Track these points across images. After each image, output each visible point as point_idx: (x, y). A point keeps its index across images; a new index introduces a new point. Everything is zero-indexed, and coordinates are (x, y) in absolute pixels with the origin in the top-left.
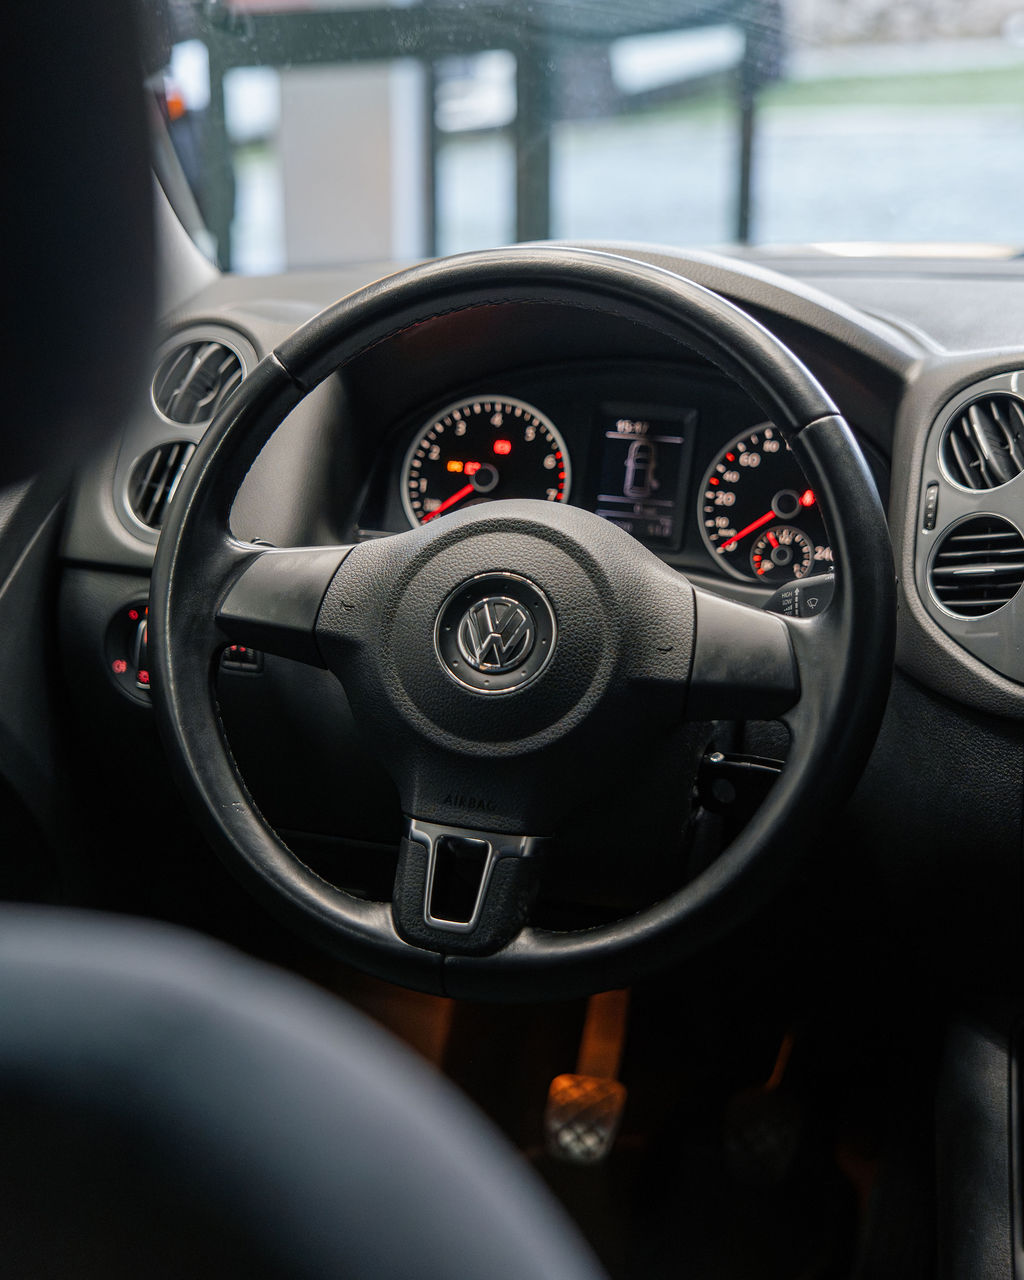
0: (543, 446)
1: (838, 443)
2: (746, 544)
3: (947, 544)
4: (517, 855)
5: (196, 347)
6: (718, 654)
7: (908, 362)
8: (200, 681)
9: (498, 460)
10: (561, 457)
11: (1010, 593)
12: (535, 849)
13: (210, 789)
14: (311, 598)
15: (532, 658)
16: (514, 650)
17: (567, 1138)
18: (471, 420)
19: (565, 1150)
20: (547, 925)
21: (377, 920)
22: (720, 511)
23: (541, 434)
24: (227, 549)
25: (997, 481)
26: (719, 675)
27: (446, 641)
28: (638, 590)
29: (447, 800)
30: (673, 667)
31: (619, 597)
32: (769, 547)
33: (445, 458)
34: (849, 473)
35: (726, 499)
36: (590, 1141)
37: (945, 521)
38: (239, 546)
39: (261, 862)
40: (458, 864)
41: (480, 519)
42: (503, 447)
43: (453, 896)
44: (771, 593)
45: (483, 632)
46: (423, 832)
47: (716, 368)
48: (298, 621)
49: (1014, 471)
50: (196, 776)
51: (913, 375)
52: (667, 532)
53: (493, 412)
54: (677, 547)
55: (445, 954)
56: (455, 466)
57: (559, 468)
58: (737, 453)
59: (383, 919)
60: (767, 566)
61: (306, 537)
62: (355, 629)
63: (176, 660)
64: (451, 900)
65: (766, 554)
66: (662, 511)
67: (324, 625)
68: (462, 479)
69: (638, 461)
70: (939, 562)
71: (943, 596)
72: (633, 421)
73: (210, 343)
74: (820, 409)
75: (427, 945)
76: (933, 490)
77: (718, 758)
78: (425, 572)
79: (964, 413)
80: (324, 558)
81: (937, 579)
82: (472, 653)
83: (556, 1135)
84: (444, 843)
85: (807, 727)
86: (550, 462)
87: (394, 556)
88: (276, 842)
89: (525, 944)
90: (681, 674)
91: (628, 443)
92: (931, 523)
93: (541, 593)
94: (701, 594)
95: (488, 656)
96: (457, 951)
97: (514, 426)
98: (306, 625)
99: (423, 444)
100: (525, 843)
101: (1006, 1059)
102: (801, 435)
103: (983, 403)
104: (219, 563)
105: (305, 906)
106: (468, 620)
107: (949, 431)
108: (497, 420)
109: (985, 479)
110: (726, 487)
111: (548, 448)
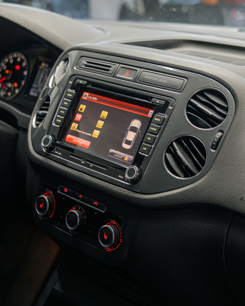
3: (43, 104)
37: (43, 98)
70: (40, 109)
81: (37, 114)
103: (66, 61)
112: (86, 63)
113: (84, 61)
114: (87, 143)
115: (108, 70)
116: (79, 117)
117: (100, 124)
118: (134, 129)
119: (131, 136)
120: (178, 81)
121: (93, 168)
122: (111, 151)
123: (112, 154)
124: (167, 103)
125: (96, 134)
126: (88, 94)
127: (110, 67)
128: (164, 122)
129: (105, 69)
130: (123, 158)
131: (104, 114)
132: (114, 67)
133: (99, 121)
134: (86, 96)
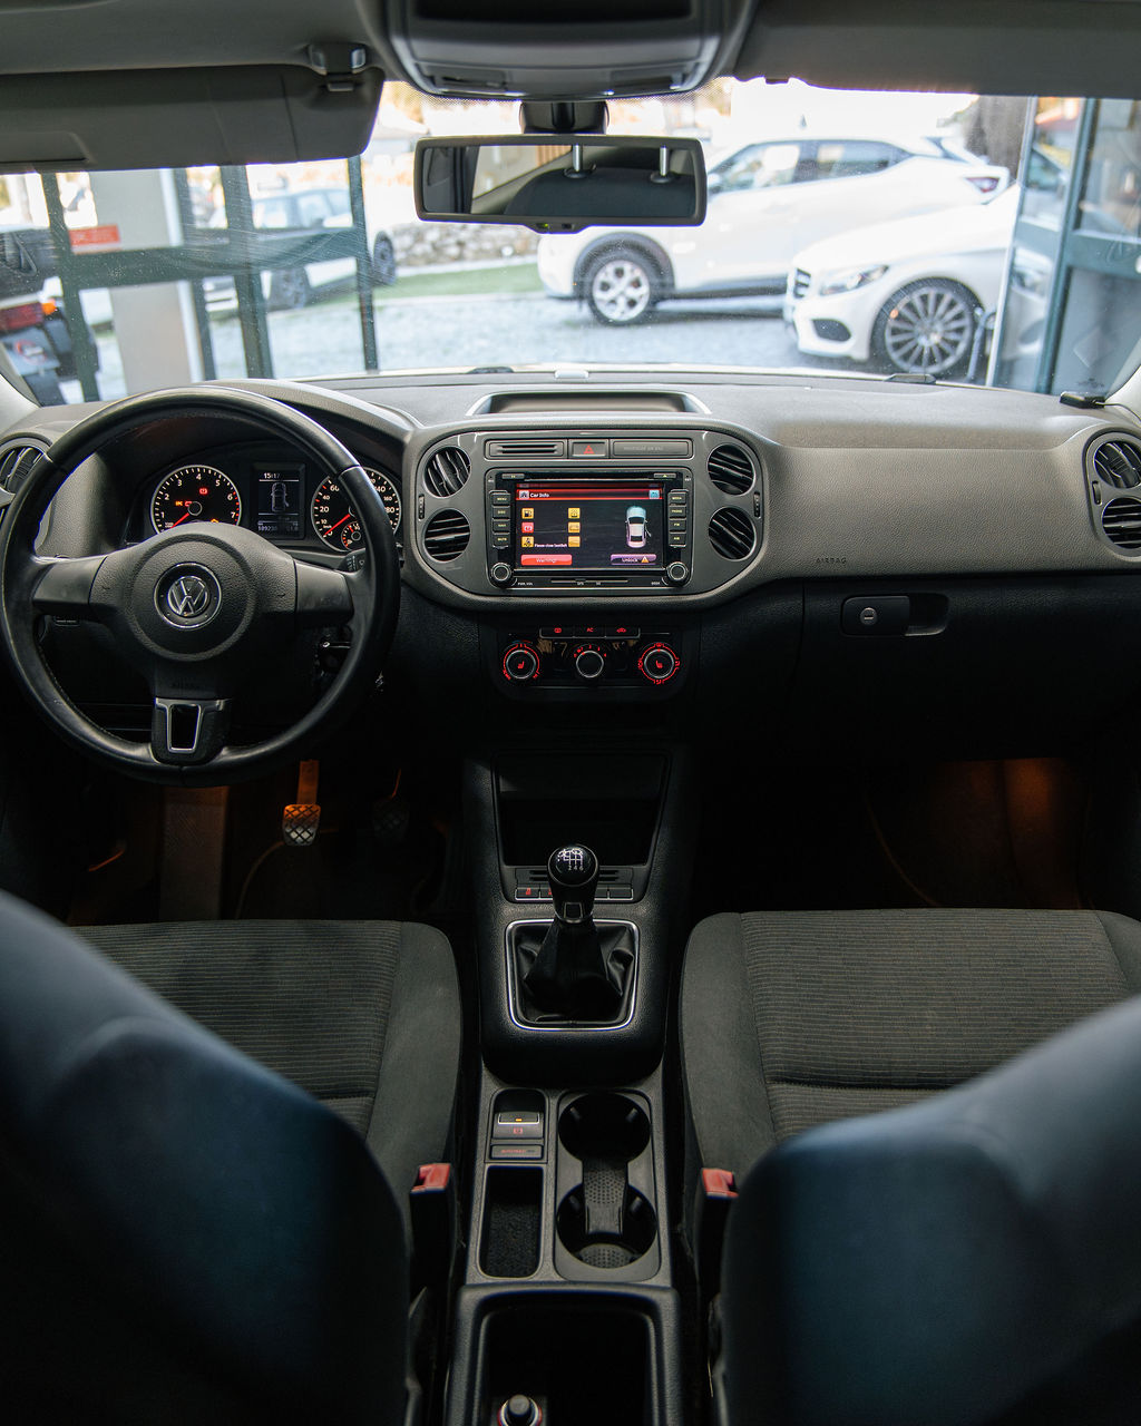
0: (225, 489)
1: (359, 481)
2: (338, 532)
3: (431, 525)
4: (216, 710)
5: (18, 450)
6: (310, 595)
7: (405, 433)
8: (27, 637)
9: (201, 498)
10: (235, 494)
11: (463, 548)
12: (226, 706)
13: (41, 695)
14: (85, 584)
15: (210, 607)
16: (200, 603)
17: (294, 835)
18: (184, 477)
19: (294, 840)
20: (236, 745)
21: (142, 752)
22: (322, 516)
23: (223, 483)
24: (32, 562)
25: (452, 492)
26: (311, 606)
27: (162, 603)
28: (264, 566)
29: (174, 686)
30: (286, 604)
31: (254, 571)
32: (349, 532)
33: (173, 499)
34: (366, 496)
35: (325, 509)
36: (306, 835)
37: (428, 515)
38: (41, 560)
39: (74, 730)
40: (183, 719)
41: (174, 535)
42: (204, 491)
43: (182, 734)
44: (343, 557)
45: (182, 596)
46: (164, 704)
47: (294, 446)
48: (79, 599)
49: (460, 486)
50: (32, 688)
51: (407, 439)
52: (296, 529)
53: (197, 473)
54: (301, 537)
55: (182, 766)
56: (179, 503)
57: (235, 500)
58: (328, 485)
59: (146, 752)
60: (350, 542)
61: (94, 550)
62: (112, 600)
63: (11, 627)
64: (182, 737)
65: (348, 537)
66: (294, 518)
67: (94, 600)
68: (183, 510)
69: (276, 493)
70: (428, 535)
71: (431, 552)
72: (272, 473)
73: (27, 447)
74: (348, 464)
75: (172, 763)
76: (422, 499)
77: (327, 645)
78: (147, 566)
79: (434, 458)
80: (92, 563)
81: (427, 544)
82: (177, 607)
83: (288, 834)
84: (175, 709)
85: (360, 628)
86: (230, 497)
87: (130, 559)
88: (84, 719)
89: (226, 755)
90: (292, 608)
91: (272, 483)
92: (422, 516)
93: (212, 573)
94: (300, 565)
95: (186, 609)
96: (187, 764)
97: (209, 480)
98: (85, 601)
99: (159, 492)
100: (220, 704)
101: (489, 773)
102: (340, 478)
103: (442, 452)
104: (30, 572)
105: (102, 750)
106: (173, 590)
107: (427, 468)
108: (199, 477)
109: (446, 491)
110: (325, 503)
111: (228, 490)
112: (501, 449)
113: (495, 447)
114: (567, 558)
115: (553, 451)
116: (528, 527)
117: (574, 527)
118: (636, 520)
119: (637, 530)
120: (681, 445)
121: (603, 585)
122: (614, 556)
123: (619, 560)
124: (680, 475)
125: (575, 541)
126: (527, 492)
127: (553, 446)
128: (689, 499)
129: (549, 451)
130: (640, 561)
131: (574, 512)
132: (559, 446)
133: (570, 524)
134: (524, 495)
